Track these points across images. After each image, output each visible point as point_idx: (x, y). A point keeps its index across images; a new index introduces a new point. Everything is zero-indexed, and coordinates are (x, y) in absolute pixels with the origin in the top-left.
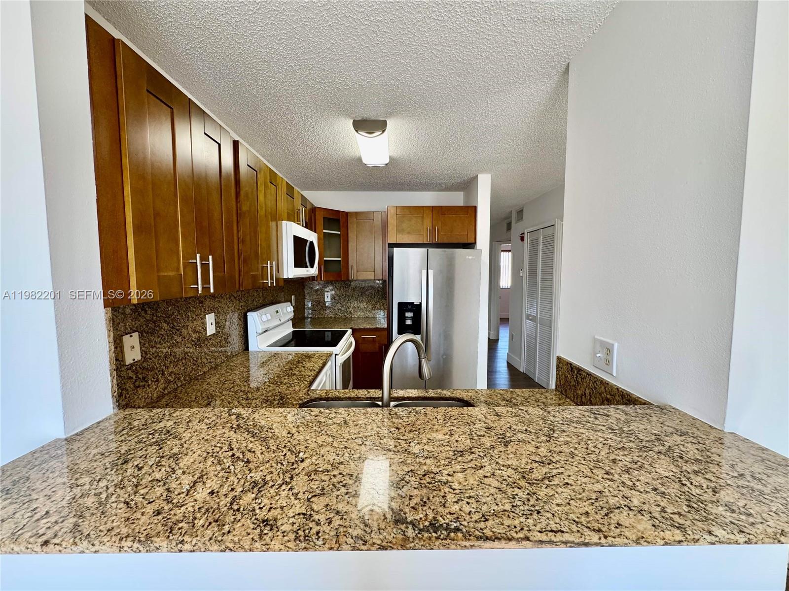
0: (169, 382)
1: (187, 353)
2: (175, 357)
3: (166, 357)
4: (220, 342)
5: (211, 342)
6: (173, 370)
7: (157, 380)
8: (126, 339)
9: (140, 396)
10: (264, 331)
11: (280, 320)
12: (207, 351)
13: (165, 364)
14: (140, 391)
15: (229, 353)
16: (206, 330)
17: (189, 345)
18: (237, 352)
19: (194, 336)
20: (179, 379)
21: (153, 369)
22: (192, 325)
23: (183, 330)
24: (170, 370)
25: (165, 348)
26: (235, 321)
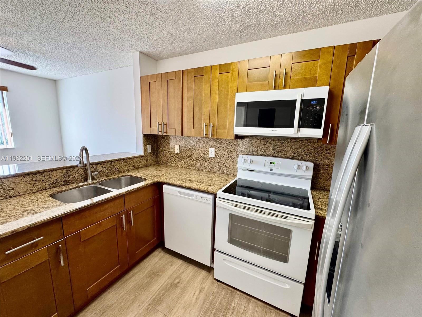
2: (192, 158)
4: (218, 163)
5: (212, 160)
6: (191, 162)
7: (185, 162)
8: (176, 146)
9: (179, 164)
10: (247, 170)
11: (271, 170)
12: (209, 163)
13: (188, 159)
14: (179, 162)
15: (225, 171)
16: (209, 154)
17: (199, 157)
18: (232, 174)
19: (202, 154)
20: (193, 166)
21: (184, 158)
22: (201, 150)
23: (197, 150)
24: (190, 162)
25: (188, 154)
26: (233, 157)
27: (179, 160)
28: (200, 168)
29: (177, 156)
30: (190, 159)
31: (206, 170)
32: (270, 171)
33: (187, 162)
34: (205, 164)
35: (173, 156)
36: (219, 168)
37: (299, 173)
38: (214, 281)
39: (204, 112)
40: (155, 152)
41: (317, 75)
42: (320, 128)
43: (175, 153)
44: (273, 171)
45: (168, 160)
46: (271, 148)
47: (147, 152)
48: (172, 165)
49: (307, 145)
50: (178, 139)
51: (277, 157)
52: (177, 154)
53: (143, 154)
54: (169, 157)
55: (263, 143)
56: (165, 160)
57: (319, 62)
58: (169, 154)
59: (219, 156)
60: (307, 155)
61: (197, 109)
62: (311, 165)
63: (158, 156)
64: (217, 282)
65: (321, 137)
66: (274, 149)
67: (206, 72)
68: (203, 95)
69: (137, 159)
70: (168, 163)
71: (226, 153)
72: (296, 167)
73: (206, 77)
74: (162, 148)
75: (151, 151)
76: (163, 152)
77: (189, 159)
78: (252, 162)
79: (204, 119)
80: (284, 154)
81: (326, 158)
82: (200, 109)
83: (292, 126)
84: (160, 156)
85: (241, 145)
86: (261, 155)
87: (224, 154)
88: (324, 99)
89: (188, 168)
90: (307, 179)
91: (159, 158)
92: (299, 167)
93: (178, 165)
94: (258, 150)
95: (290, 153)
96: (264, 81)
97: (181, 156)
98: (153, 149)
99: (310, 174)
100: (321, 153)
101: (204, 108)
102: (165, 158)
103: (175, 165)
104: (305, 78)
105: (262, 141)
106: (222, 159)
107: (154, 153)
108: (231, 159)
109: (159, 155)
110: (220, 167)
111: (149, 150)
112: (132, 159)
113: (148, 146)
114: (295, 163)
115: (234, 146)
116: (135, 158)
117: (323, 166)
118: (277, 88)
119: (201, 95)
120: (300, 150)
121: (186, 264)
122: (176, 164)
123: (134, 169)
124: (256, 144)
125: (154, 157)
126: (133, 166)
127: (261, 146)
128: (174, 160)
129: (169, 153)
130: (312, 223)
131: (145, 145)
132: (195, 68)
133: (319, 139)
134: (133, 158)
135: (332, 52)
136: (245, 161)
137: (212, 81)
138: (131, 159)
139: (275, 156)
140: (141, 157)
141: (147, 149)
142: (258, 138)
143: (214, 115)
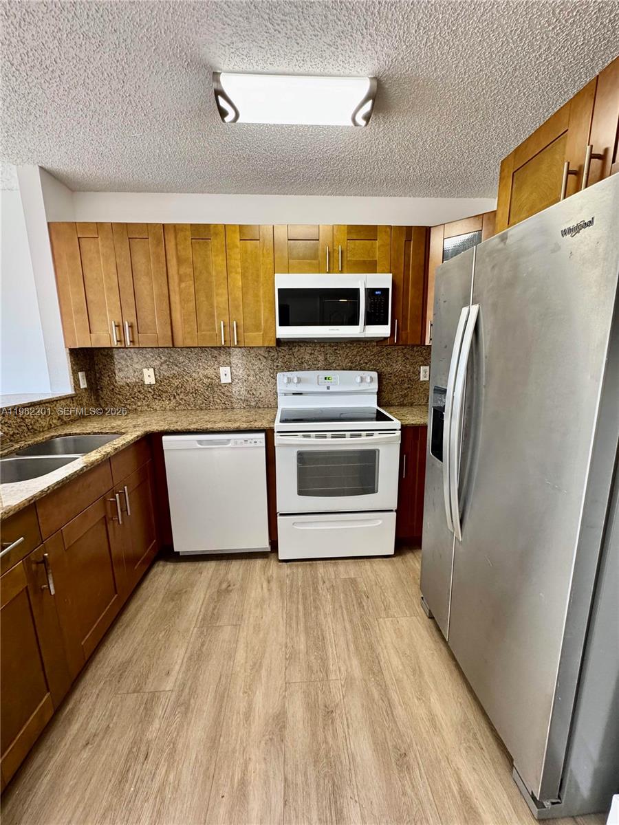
0: (180, 404)
1: (197, 390)
2: (185, 389)
3: (177, 387)
4: (239, 391)
5: (226, 389)
6: (184, 397)
7: (170, 400)
8: (145, 370)
9: (157, 404)
10: (294, 394)
11: (328, 388)
12: (221, 394)
13: (176, 392)
14: (157, 401)
15: (253, 404)
16: (219, 378)
17: (200, 385)
18: (266, 406)
19: (205, 381)
20: (189, 405)
21: (166, 392)
22: (203, 372)
23: (194, 374)
24: (181, 397)
25: (176, 382)
26: (265, 378)
27: (155, 396)
28: (204, 405)
29: (150, 390)
30: (181, 392)
31: (217, 407)
32: (326, 390)
33: (175, 397)
34: (213, 397)
35: (139, 392)
36: (241, 399)
37: (363, 387)
38: (280, 564)
39: (217, 303)
40: (95, 388)
41: (377, 259)
42: (387, 324)
43: (143, 384)
44: (331, 390)
45: (127, 400)
46: (321, 358)
47: (80, 387)
48: (139, 409)
49: (365, 350)
50: (148, 356)
51: (330, 370)
52: (150, 386)
53: (74, 392)
54: (128, 394)
55: (310, 352)
56: (120, 401)
57: (378, 243)
58: (128, 388)
59: (239, 380)
60: (366, 363)
61: (202, 298)
62: (375, 375)
63: (99, 396)
64: (284, 563)
65: (389, 335)
66: (326, 359)
67: (216, 234)
68: (214, 273)
69: (63, 403)
70: (128, 406)
71: (253, 372)
72: (359, 380)
73: (216, 243)
74: (108, 378)
75: (86, 386)
76: (112, 387)
77: (179, 392)
78: (299, 381)
79: (219, 314)
80: (339, 366)
81: (388, 364)
82: (209, 297)
83: (356, 323)
84: (105, 394)
85: (275, 357)
86: (309, 369)
87: (248, 376)
88: (388, 289)
89: (177, 409)
90: (372, 393)
91: (102, 399)
92: (362, 379)
93: (155, 407)
94: (302, 363)
95: (346, 362)
96: (313, 259)
97: (160, 388)
98: (88, 381)
99: (375, 387)
100: (382, 360)
101: (217, 295)
102: (119, 396)
103: (146, 407)
104: (364, 261)
105: (308, 348)
106: (245, 384)
107: (91, 389)
108: (261, 382)
109: (101, 392)
110: (243, 398)
111: (83, 384)
112: (55, 402)
113: (80, 374)
114: (357, 375)
115: (265, 360)
116: (60, 400)
117: (385, 375)
118: (332, 271)
119: (210, 274)
120: (358, 358)
121: (223, 564)
122: (148, 405)
123: (62, 425)
124: (298, 353)
125: (92, 397)
126: (59, 418)
127: (307, 357)
128: (144, 399)
129: (128, 386)
130: (398, 433)
131: (75, 373)
132: (191, 225)
133: (385, 339)
134: (57, 401)
135: (389, 232)
136: (290, 380)
137: (228, 251)
138: (53, 402)
139: (327, 370)
140: (71, 397)
141: (78, 380)
142: (302, 345)
143: (237, 308)
